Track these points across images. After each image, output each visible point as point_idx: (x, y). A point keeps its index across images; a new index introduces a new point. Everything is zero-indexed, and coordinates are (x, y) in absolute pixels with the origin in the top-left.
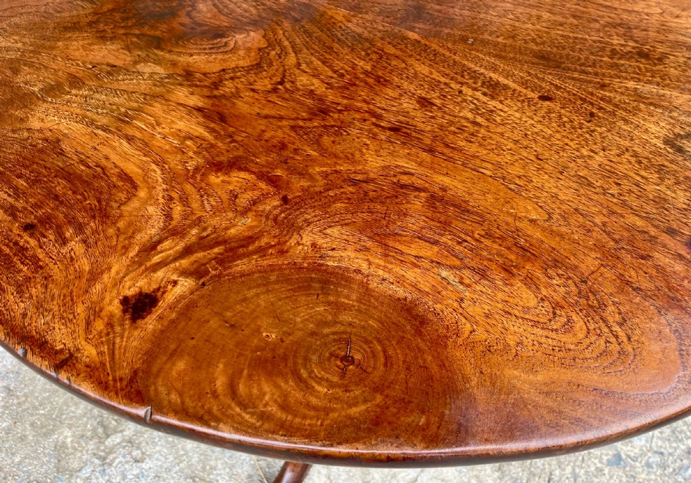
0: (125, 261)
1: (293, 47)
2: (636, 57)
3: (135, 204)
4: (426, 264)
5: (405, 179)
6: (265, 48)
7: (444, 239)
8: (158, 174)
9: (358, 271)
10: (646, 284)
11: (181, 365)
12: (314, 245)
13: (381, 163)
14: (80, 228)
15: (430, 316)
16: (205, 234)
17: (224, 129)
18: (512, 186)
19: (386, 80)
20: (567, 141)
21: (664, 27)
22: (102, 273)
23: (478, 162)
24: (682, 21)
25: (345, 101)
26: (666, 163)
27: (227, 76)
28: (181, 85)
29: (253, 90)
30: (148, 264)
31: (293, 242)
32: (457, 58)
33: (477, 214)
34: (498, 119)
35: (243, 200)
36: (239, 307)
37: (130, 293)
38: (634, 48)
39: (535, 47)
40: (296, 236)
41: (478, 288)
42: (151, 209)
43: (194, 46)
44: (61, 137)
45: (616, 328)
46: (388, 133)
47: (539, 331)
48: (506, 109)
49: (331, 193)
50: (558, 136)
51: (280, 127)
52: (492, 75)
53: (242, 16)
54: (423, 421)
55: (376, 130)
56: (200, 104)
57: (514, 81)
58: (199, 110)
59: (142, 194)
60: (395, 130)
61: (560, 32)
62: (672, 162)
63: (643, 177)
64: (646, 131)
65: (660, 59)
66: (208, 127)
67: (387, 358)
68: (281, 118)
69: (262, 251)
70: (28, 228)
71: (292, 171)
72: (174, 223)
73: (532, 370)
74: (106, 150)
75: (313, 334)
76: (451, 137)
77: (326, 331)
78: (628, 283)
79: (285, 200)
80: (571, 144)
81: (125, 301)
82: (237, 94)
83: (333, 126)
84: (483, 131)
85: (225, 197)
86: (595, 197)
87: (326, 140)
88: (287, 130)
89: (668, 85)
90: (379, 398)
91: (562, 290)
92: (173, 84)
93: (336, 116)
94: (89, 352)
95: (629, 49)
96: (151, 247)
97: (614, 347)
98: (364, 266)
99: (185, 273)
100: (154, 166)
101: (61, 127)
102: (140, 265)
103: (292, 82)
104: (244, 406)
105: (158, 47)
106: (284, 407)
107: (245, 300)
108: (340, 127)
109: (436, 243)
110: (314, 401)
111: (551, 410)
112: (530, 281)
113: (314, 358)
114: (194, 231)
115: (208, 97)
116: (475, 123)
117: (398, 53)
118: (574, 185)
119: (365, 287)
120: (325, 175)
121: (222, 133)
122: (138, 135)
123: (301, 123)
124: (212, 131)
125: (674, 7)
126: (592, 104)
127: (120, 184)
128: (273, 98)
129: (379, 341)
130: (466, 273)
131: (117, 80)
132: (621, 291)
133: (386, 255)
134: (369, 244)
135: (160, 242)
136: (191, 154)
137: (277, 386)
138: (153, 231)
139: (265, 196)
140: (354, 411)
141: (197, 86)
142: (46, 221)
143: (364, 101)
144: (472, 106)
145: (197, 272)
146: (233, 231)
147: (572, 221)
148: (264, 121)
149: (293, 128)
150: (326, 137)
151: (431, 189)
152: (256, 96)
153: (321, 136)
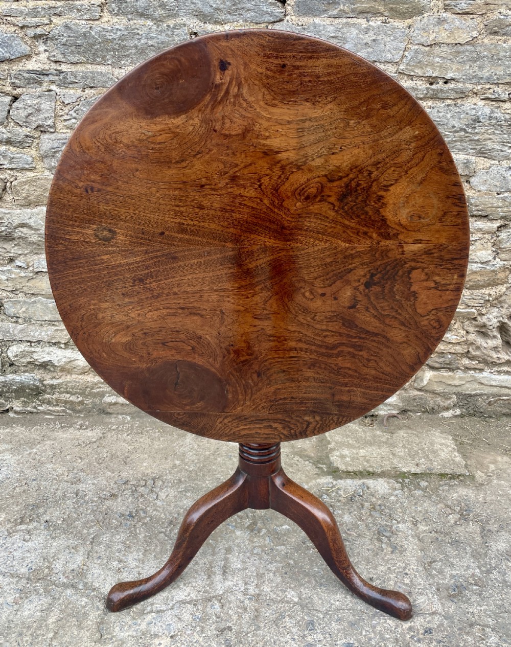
0: (242, 76)
1: (271, 209)
2: (143, 278)
3: (260, 97)
4: (157, 134)
5: (184, 164)
6: (282, 203)
7: (158, 146)
8: (264, 114)
9: (174, 118)
10: (98, 165)
11: (196, 57)
12: (193, 119)
13: (196, 167)
14: (267, 77)
15: (145, 116)
16: (228, 101)
17: (260, 149)
18: (150, 182)
19: (222, 211)
20: (145, 215)
21: (141, 304)
22: (245, 68)
23: (167, 187)
24: (136, 312)
25: (229, 190)
26: (111, 221)
27: (283, 177)
28: (296, 161)
29: (267, 175)
30: (234, 80)
31: (200, 116)
32: (205, 240)
33: (154, 163)
34: (172, 213)
35: (227, 121)
36: (197, 84)
37: (230, 68)
38: (146, 284)
39: (181, 263)
40: (201, 119)
41: (139, 135)
42: (253, 99)
43: (312, 185)
44: (314, 106)
45: (99, 144)
46: (203, 183)
47: (117, 130)
48: (172, 220)
49: (203, 143)
50: (148, 215)
51: (242, 162)
52: (187, 237)
53: (309, 217)
54: (130, 85)
55: (209, 182)
56: (280, 155)
57: (177, 237)
58: (278, 152)
59: (262, 103)
60: (202, 186)
61: (177, 279)
62: (110, 224)
63: (115, 210)
64: (123, 234)
65: (135, 281)
66: (267, 146)
67: (148, 96)
68: (245, 167)
69: (206, 106)
70: (284, 66)
71: (223, 145)
72: (241, 99)
73: (113, 117)
74: (292, 112)
75: (171, 89)
76: (182, 194)
77: (168, 93)
78: (102, 163)
79: (215, 131)
80: (143, 214)
81: (229, 64)
82: (271, 168)
83: (224, 175)
84: (173, 203)
85: (235, 119)
86: (125, 192)
87: (222, 166)
88: (239, 162)
89: (126, 265)
90: (143, 83)
91: (118, 149)
92: (300, 159)
93: (227, 181)
94: (224, 44)
95: (148, 282)
96: (239, 85)
97: (97, 138)
98: (173, 121)
99: (221, 84)
100: (269, 116)
101: (319, 111)
102: (236, 78)
103: (256, 189)
104: (172, 58)
105: (326, 176)
106: (163, 65)
107: (197, 87)
108: (221, 175)
109: (159, 143)
110: (157, 71)
111: (103, 109)
112: (128, 146)
113: (166, 83)
114: (232, 100)
115: (280, 161)
116: (177, 206)
117: (228, 230)
118: (133, 194)
119: (169, 114)
120: (210, 150)
121: (260, 147)
122: (288, 126)
123: (236, 169)
124: (264, 145)
125: (143, 322)
126: (146, 239)
127: (273, 102)
128: (257, 176)
129: (153, 99)
130: (145, 138)
131: (324, 147)
132: (103, 158)
133: (170, 129)
134: (178, 130)
135: (239, 89)
136: (262, 130)
137: (168, 69)
138: (244, 92)
139: (222, 128)
140: (146, 76)
141: (290, 164)
142: (281, 72)
143: (223, 195)
144: (184, 214)
145: (218, 87)
146: (221, 108)
147: (127, 177)
148: (250, 162)
149: (237, 165)
150: (223, 167)
151: (174, 165)
152: (263, 173)
153: (225, 167)
